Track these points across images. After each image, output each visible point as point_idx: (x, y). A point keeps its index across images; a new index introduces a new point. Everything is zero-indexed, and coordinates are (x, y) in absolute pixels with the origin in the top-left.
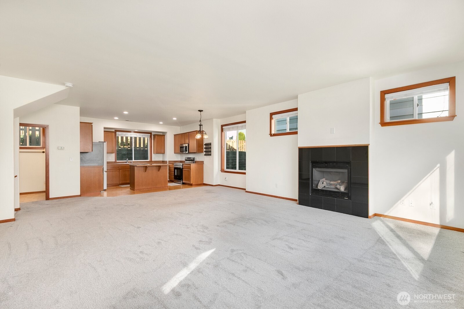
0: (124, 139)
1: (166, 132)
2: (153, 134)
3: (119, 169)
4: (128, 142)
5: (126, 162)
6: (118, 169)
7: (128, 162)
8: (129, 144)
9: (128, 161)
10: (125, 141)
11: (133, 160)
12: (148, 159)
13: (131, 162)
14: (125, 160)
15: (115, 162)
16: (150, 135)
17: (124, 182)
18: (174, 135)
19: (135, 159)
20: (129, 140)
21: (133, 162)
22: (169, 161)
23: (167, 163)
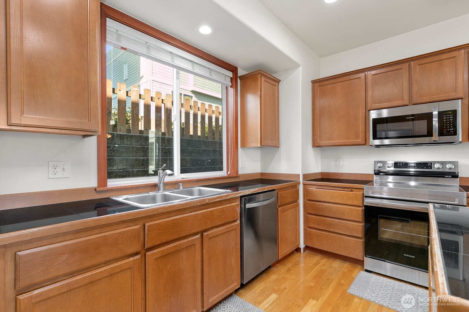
14: (144, 174)
16: (230, 75)
22: (305, 176)
23: (299, 183)
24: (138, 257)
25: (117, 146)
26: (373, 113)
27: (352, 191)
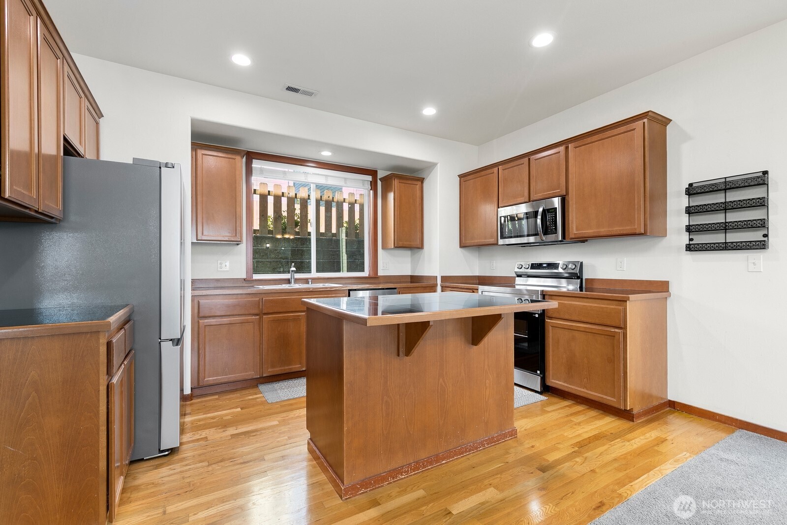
0: (284, 207)
1: (431, 166)
2: (381, 174)
3: (261, 314)
4: (296, 218)
5: (288, 281)
6: (256, 311)
7: (297, 281)
8: (296, 224)
9: (298, 276)
10: (285, 214)
11: (314, 274)
12: (363, 271)
13: (306, 281)
14: (284, 272)
15: (248, 281)
16: (370, 178)
17: (278, 370)
18: (461, 176)
19: (318, 271)
20: (298, 211)
21: (315, 280)
22: (444, 279)
23: (437, 285)
24: (258, 317)
25: (283, 248)
26: (501, 211)
27: (473, 292)
